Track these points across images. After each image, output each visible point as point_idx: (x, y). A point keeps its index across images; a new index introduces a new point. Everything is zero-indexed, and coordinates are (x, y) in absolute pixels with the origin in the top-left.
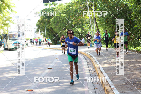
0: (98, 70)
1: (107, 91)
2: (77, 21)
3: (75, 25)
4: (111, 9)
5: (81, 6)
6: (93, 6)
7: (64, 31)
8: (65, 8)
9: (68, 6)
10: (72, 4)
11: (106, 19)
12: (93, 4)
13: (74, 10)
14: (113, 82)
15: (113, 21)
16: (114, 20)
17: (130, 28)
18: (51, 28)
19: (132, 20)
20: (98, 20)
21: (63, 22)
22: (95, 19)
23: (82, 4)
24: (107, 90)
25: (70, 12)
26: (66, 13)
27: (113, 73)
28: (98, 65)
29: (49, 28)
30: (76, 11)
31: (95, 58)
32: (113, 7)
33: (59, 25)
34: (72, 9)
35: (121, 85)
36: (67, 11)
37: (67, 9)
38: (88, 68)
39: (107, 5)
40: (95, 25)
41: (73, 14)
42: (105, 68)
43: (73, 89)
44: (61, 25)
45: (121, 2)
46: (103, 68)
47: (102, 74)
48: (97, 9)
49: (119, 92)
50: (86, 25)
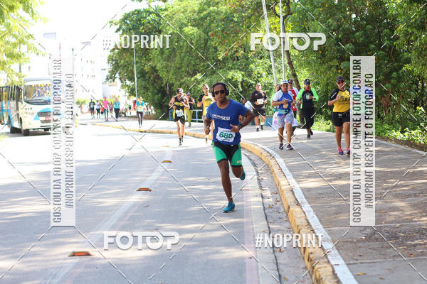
0: (288, 196)
1: (310, 260)
3: (225, 59)
4: (334, 15)
5: (243, 3)
7: (193, 79)
8: (196, 9)
9: (205, 4)
13: (222, 16)
14: (330, 233)
15: (338, 51)
17: (391, 73)
18: (154, 69)
19: (395, 47)
21: (189, 51)
24: (311, 256)
25: (212, 22)
26: (197, 23)
27: (331, 206)
28: (288, 182)
29: (147, 68)
30: (228, 19)
31: (280, 161)
32: (338, 7)
33: (178, 59)
34: (218, 13)
35: (352, 242)
36: (203, 19)
37: (200, 11)
38: (258, 191)
39: (322, 2)
40: (286, 61)
41: (217, 26)
42: (309, 190)
43: (210, 251)
44: (182, 60)
46: (303, 190)
47: (298, 209)
48: (291, 14)
49: (345, 261)
50: (259, 61)
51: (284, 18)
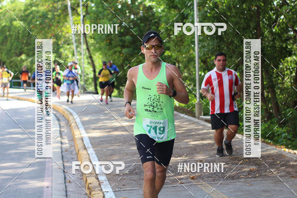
0: (79, 142)
1: (89, 188)
2: (47, 37)
5: (55, 5)
6: (81, 7)
7: (19, 59)
8: (23, 8)
9: (29, 5)
11: (106, 37)
13: (40, 14)
20: (91, 37)
21: (17, 38)
23: (57, 2)
25: (33, 18)
26: (23, 19)
27: (108, 150)
28: (80, 132)
30: (44, 16)
32: (121, 10)
33: (9, 44)
34: (38, 12)
35: (119, 176)
36: (27, 16)
37: (25, 10)
38: (59, 139)
39: (110, 6)
41: (37, 21)
42: (94, 138)
44: (12, 45)
46: (90, 138)
47: (85, 152)
48: (89, 14)
49: (113, 189)
50: (66, 46)
51: (84, 16)
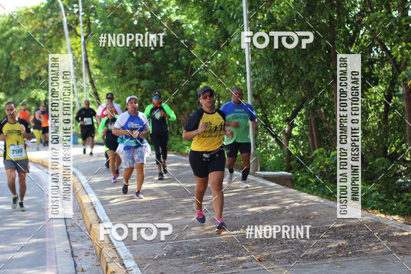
2: (34, 68)
3: (28, 79)
5: (45, 23)
6: (81, 24)
9: (7, 24)
10: (18, 17)
11: (118, 65)
12: (81, 19)
15: (138, 70)
16: (142, 66)
17: (188, 91)
19: (192, 65)
20: (97, 67)
22: (87, 62)
23: (47, 19)
25: (14, 42)
30: (30, 39)
31: (83, 178)
32: (138, 28)
34: (20, 33)
35: (153, 259)
36: (5, 39)
37: (2, 32)
39: (123, 22)
40: (88, 81)
41: (19, 46)
45: (163, 14)
46: (105, 207)
48: (92, 34)
51: (86, 38)
